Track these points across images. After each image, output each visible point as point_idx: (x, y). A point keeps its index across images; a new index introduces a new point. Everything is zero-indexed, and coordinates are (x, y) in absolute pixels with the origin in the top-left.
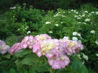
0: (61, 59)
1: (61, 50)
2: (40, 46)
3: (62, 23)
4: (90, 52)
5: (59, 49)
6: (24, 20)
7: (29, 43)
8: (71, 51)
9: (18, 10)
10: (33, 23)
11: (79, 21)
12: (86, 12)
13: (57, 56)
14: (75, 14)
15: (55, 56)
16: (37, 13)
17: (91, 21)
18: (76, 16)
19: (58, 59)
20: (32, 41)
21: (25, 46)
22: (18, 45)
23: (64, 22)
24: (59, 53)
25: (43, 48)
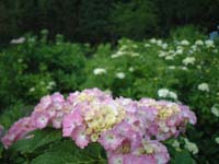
0: (145, 152)
1: (141, 125)
2: (83, 117)
3: (131, 69)
4: (201, 134)
5: (136, 123)
6: (43, 67)
7: (52, 114)
8: (167, 130)
9: (31, 46)
10: (66, 73)
11: (170, 63)
12: (185, 42)
13: (133, 144)
14: (161, 48)
15: (126, 142)
16: (74, 52)
17: (197, 63)
18: (162, 54)
19: (137, 152)
20: (60, 107)
21: (43, 122)
22: (26, 123)
23: (137, 67)
24: (137, 133)
25: (91, 120)
